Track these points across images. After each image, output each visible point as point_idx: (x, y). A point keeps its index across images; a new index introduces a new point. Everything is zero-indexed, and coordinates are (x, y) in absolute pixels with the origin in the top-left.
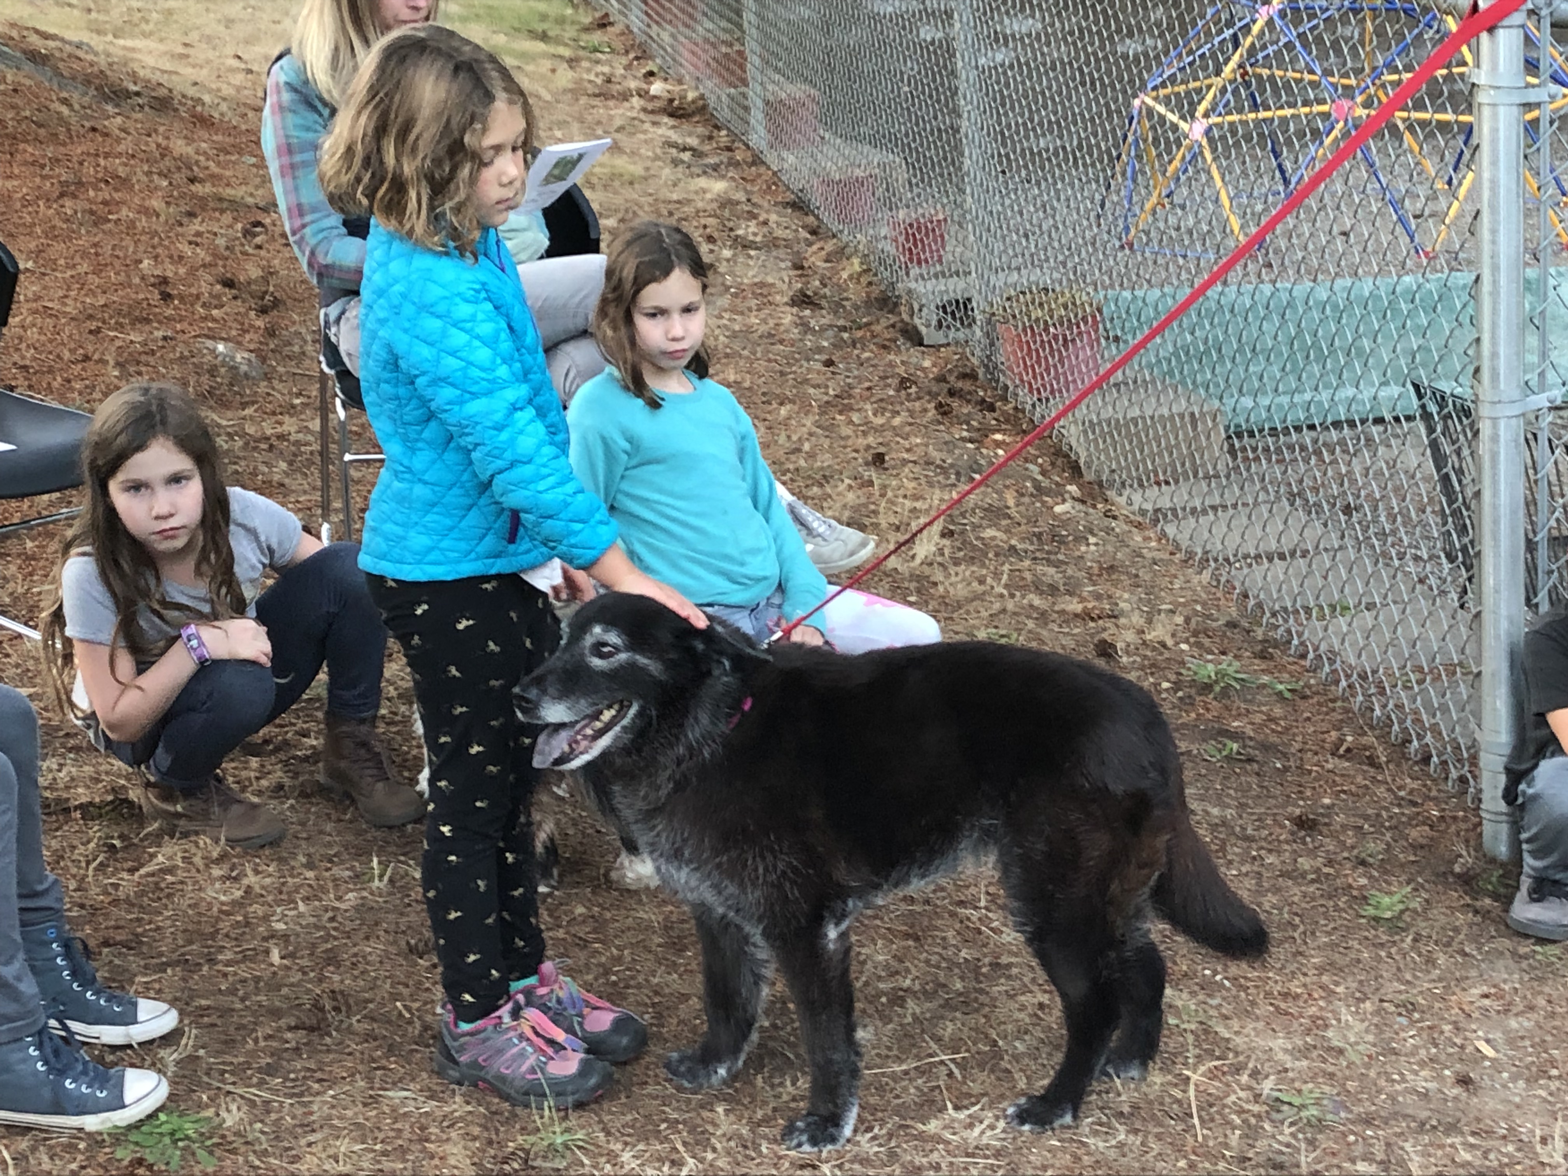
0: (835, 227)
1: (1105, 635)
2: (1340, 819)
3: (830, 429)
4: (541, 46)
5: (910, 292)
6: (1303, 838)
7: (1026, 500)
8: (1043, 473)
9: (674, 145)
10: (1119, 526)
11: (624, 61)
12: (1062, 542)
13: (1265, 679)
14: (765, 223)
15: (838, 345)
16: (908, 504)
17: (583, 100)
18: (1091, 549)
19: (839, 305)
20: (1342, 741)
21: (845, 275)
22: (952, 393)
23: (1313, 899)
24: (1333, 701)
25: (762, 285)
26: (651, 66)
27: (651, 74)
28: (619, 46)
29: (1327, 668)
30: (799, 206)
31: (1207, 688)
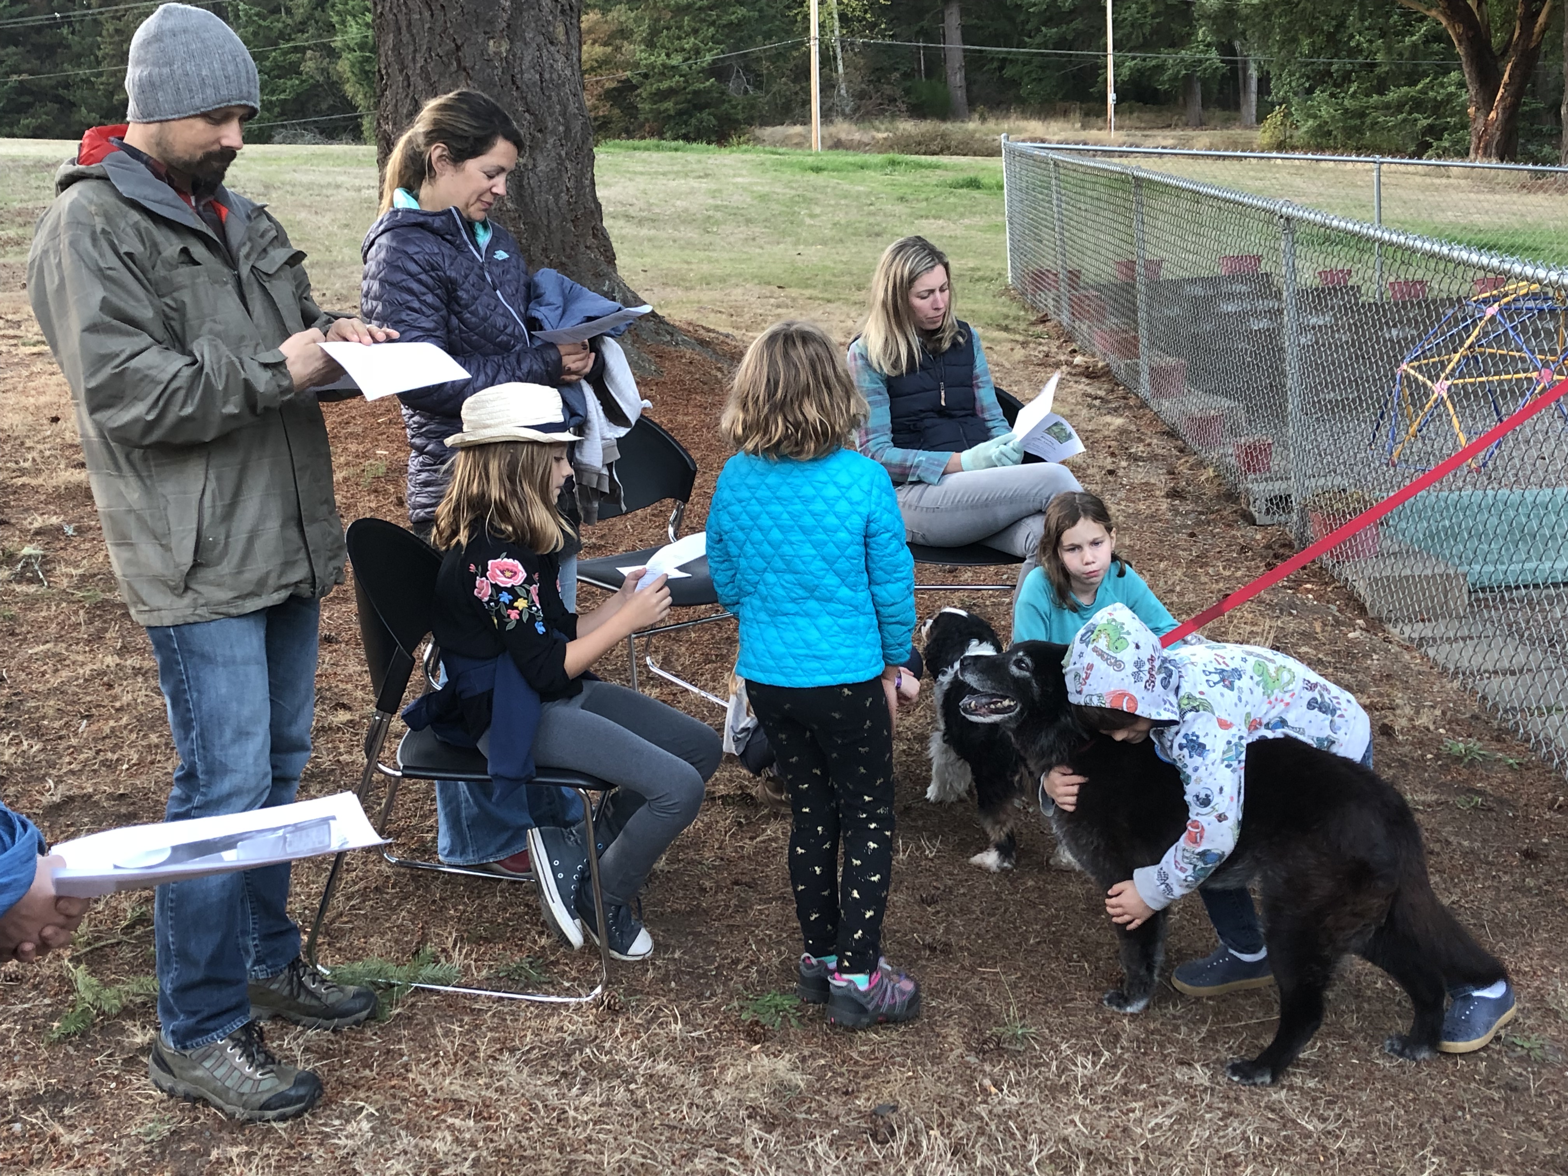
0: (1196, 448)
1: (1386, 721)
2: (1555, 853)
3: (1194, 577)
4: (1004, 335)
5: (1247, 490)
6: (1529, 866)
7: (1329, 628)
8: (1339, 611)
9: (1090, 396)
10: (1394, 648)
11: (1057, 343)
12: (1354, 657)
13: (1500, 755)
14: (1149, 445)
15: (1199, 523)
16: (1248, 628)
17: (1031, 368)
18: (1375, 662)
19: (1198, 497)
20: (1555, 800)
21: (1203, 478)
22: (1276, 556)
23: (1537, 907)
24: (1550, 772)
25: (1147, 484)
26: (1074, 346)
27: (1074, 351)
28: (1053, 333)
29: (1544, 750)
30: (1171, 434)
31: (1458, 759)
